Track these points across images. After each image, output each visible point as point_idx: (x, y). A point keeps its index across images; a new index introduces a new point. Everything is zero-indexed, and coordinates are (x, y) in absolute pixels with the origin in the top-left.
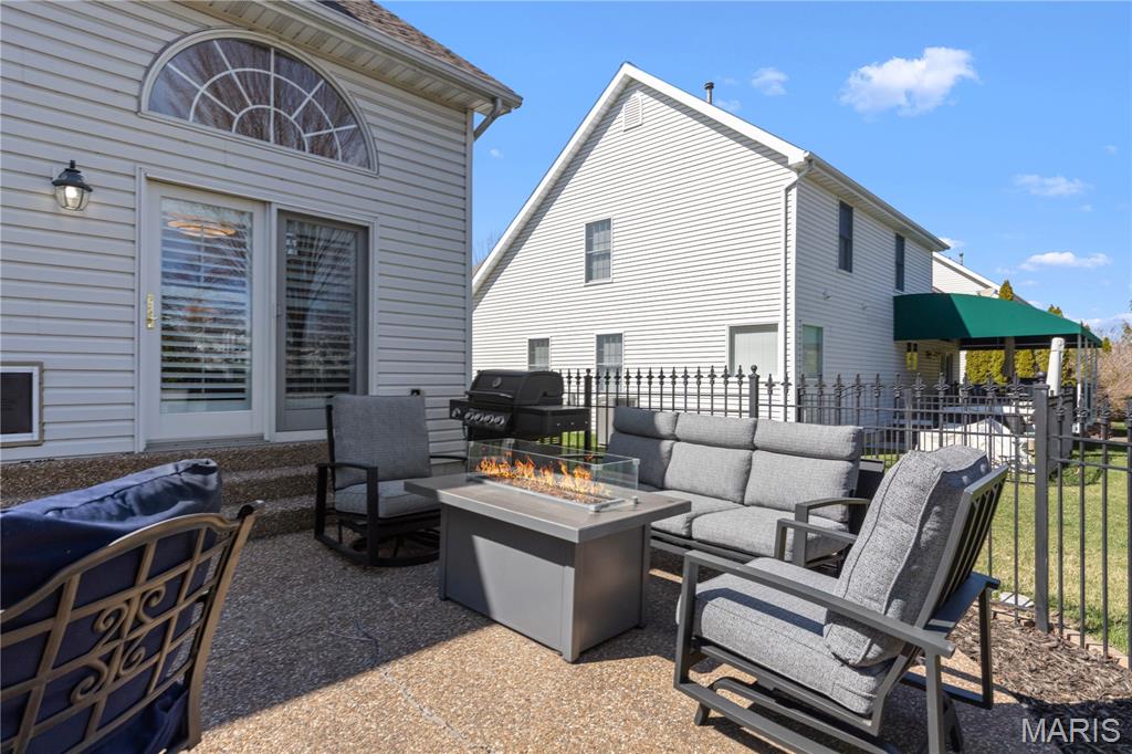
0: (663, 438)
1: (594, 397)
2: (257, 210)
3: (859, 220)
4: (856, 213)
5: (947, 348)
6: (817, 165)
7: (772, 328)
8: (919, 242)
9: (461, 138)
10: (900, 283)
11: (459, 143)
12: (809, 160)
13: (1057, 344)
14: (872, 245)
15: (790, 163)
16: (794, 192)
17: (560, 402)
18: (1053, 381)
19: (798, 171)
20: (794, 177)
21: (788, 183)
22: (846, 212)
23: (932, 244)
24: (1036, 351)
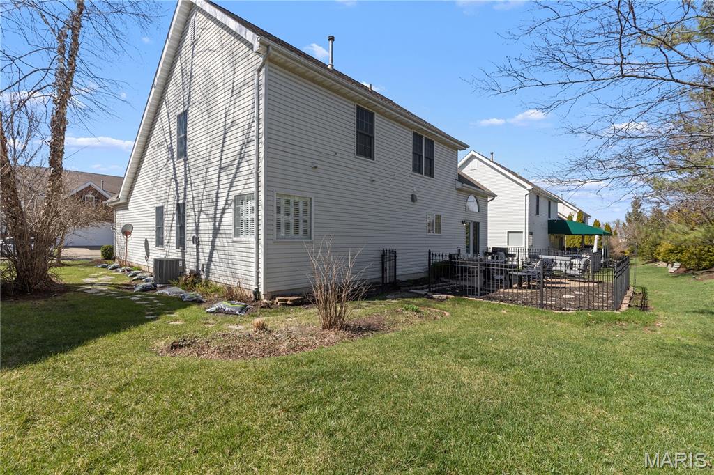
3: (541, 199)
4: (540, 197)
5: (561, 235)
6: (534, 188)
7: (522, 232)
8: (554, 202)
10: (549, 217)
14: (543, 205)
15: (528, 188)
16: (528, 196)
18: (595, 249)
20: (528, 192)
21: (527, 194)
22: (538, 197)
23: (557, 201)
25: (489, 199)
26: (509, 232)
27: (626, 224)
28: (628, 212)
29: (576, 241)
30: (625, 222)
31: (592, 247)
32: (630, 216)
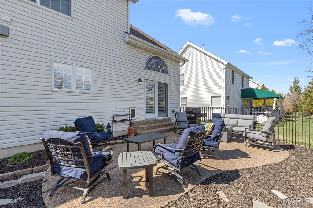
0: (222, 118)
1: (206, 111)
2: (155, 82)
3: (236, 74)
4: (235, 73)
5: (251, 100)
6: (230, 64)
7: (220, 96)
8: (246, 77)
9: (178, 67)
10: (243, 87)
11: (178, 68)
12: (228, 64)
13: (275, 99)
14: (238, 79)
15: (224, 64)
16: (225, 70)
17: (201, 112)
18: (274, 108)
19: (226, 65)
20: (225, 67)
21: (224, 68)
22: (233, 72)
23: (249, 77)
24: (269, 100)
25: (181, 64)
26: (212, 97)
27: (290, 93)
28: (291, 86)
29: (261, 103)
30: (289, 92)
31: (272, 106)
32: (292, 89)
